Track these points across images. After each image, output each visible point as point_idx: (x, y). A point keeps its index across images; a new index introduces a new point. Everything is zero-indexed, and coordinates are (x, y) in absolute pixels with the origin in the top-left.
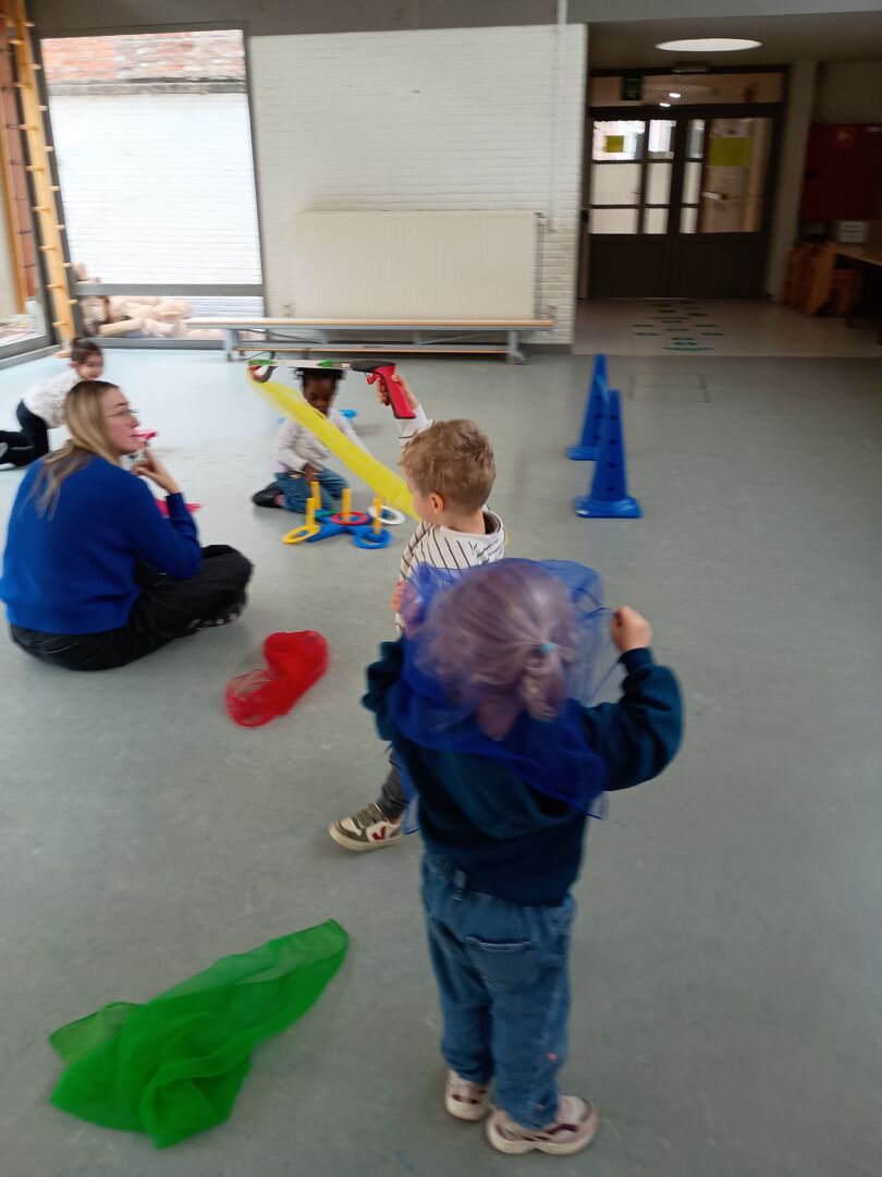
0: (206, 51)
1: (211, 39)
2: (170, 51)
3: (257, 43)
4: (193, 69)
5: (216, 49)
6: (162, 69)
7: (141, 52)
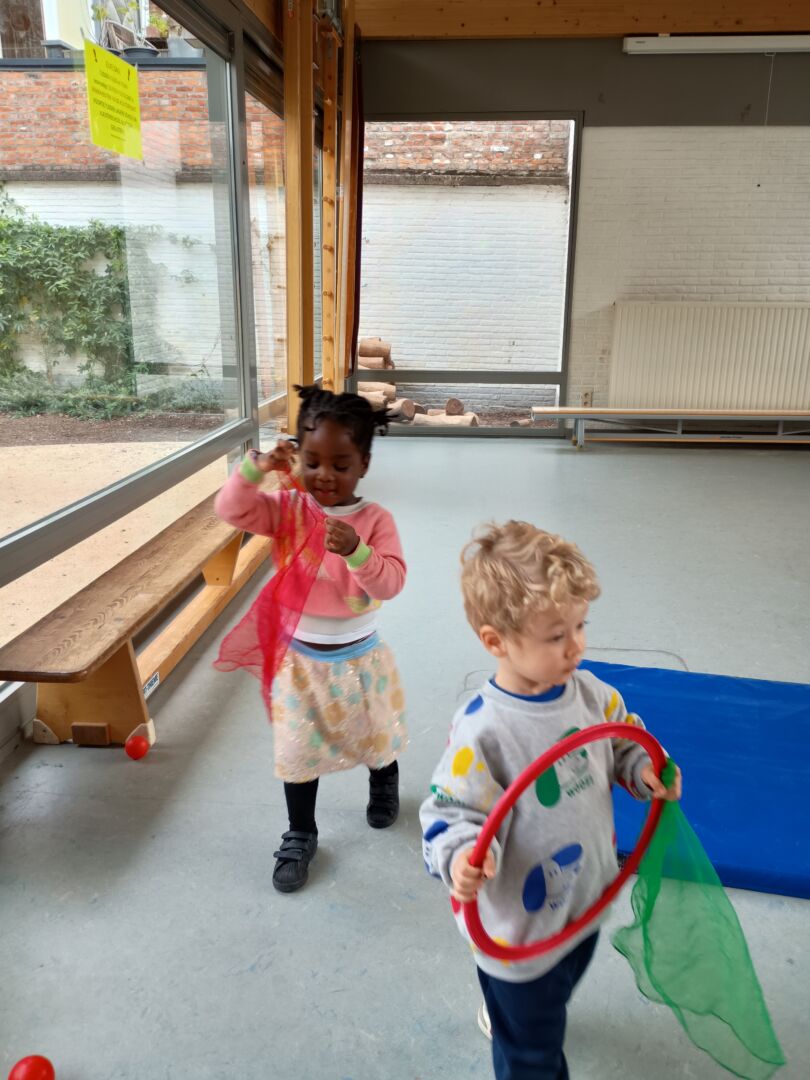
0: (456, 144)
1: (464, 134)
2: (418, 144)
3: (591, 134)
4: (441, 162)
5: (469, 143)
6: (409, 161)
7: (388, 143)
